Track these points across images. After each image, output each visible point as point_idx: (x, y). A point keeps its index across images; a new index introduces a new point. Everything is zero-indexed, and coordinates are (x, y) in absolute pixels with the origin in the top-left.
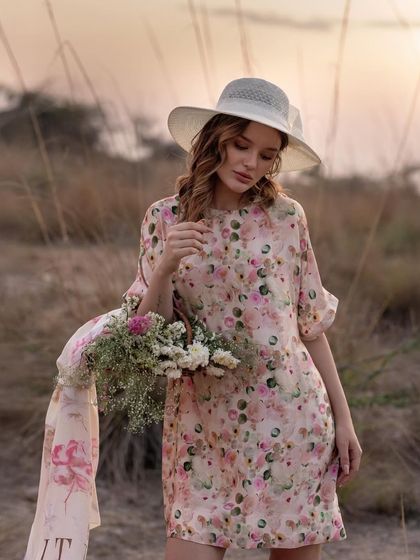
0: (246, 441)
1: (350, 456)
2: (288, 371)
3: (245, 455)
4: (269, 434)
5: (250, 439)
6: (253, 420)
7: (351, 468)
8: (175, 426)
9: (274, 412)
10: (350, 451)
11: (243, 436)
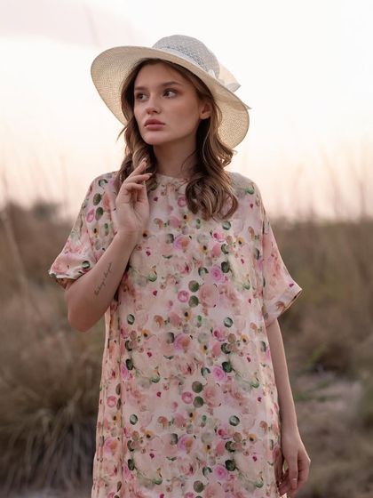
0: (203, 425)
1: (299, 466)
2: (245, 358)
3: (203, 441)
4: (228, 422)
5: (207, 424)
6: (210, 404)
7: (299, 479)
8: (118, 418)
9: (231, 399)
10: (299, 461)
11: (200, 421)
